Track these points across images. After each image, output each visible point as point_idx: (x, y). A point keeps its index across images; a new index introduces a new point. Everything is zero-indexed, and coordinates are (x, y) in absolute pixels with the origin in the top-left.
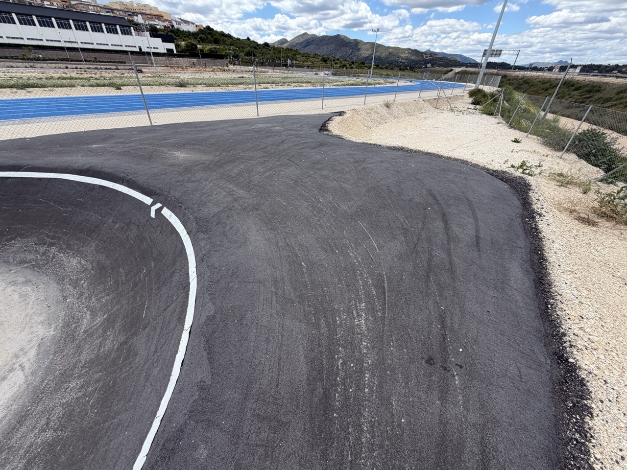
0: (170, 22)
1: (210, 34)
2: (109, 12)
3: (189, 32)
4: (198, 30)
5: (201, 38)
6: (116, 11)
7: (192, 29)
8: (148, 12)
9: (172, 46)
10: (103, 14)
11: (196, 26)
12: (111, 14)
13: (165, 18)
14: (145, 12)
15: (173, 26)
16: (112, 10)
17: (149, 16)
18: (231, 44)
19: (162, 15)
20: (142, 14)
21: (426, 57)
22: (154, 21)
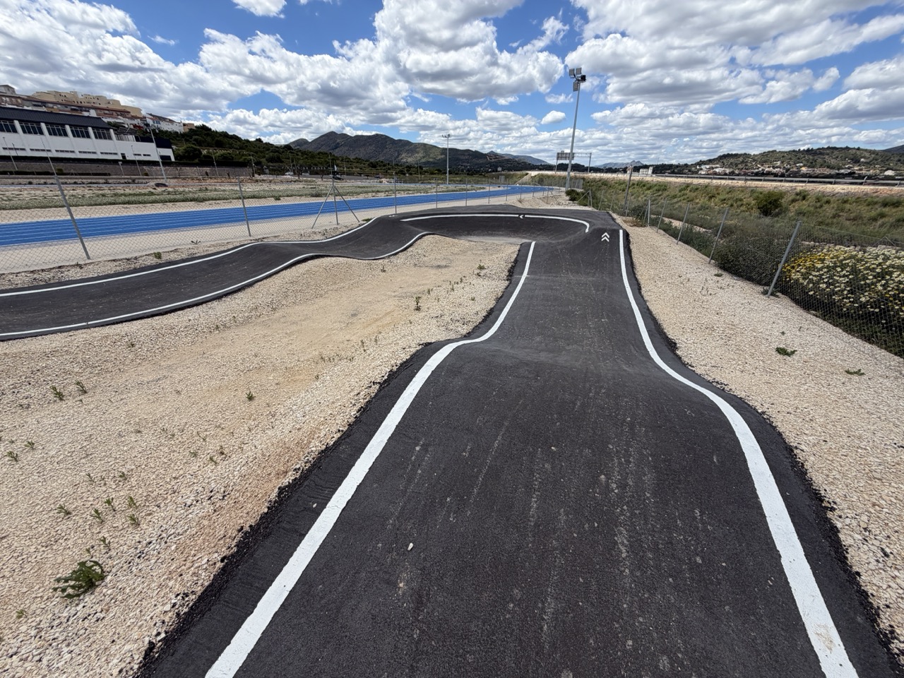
0: (143, 118)
3: (176, 133)
4: (187, 130)
10: (30, 108)
13: (132, 114)
14: (98, 106)
20: (96, 108)
21: (491, 159)
22: (117, 118)
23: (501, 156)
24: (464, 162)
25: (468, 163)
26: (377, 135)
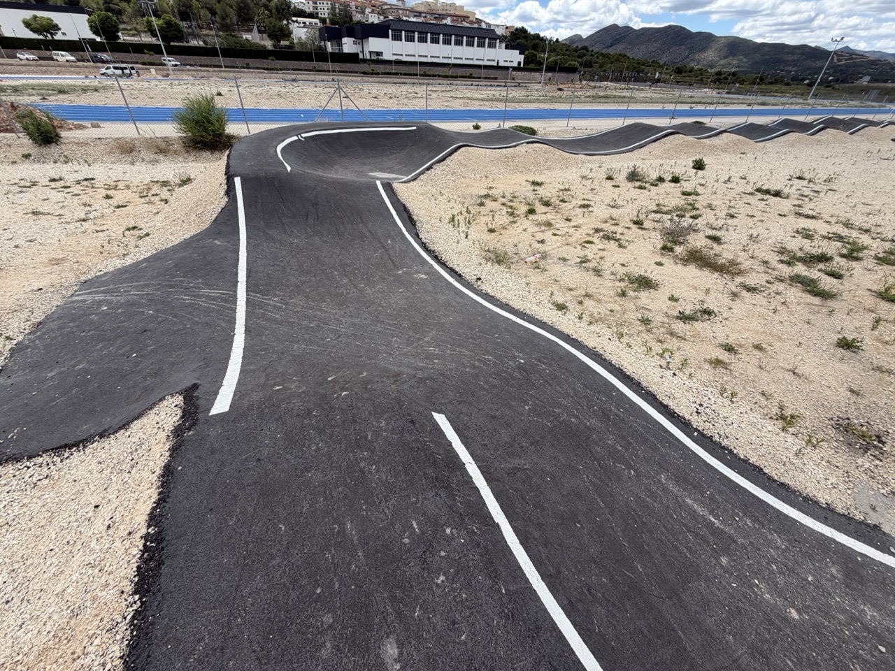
9: (522, 58)
11: (507, 28)
16: (420, 14)
17: (457, 17)
19: (468, 15)
23: (861, 55)
24: (789, 65)
25: (795, 66)
26: (670, 26)
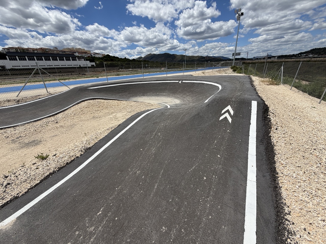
0: (90, 54)
1: (109, 57)
2: (63, 53)
5: (105, 59)
6: (66, 52)
7: (100, 56)
8: (80, 51)
9: (94, 64)
11: (102, 55)
12: (64, 53)
13: (88, 53)
14: (79, 51)
15: (92, 56)
16: (65, 52)
17: (81, 53)
18: (119, 61)
19: (87, 52)
20: (78, 52)
21: (207, 58)
23: (211, 57)
26: (165, 53)
